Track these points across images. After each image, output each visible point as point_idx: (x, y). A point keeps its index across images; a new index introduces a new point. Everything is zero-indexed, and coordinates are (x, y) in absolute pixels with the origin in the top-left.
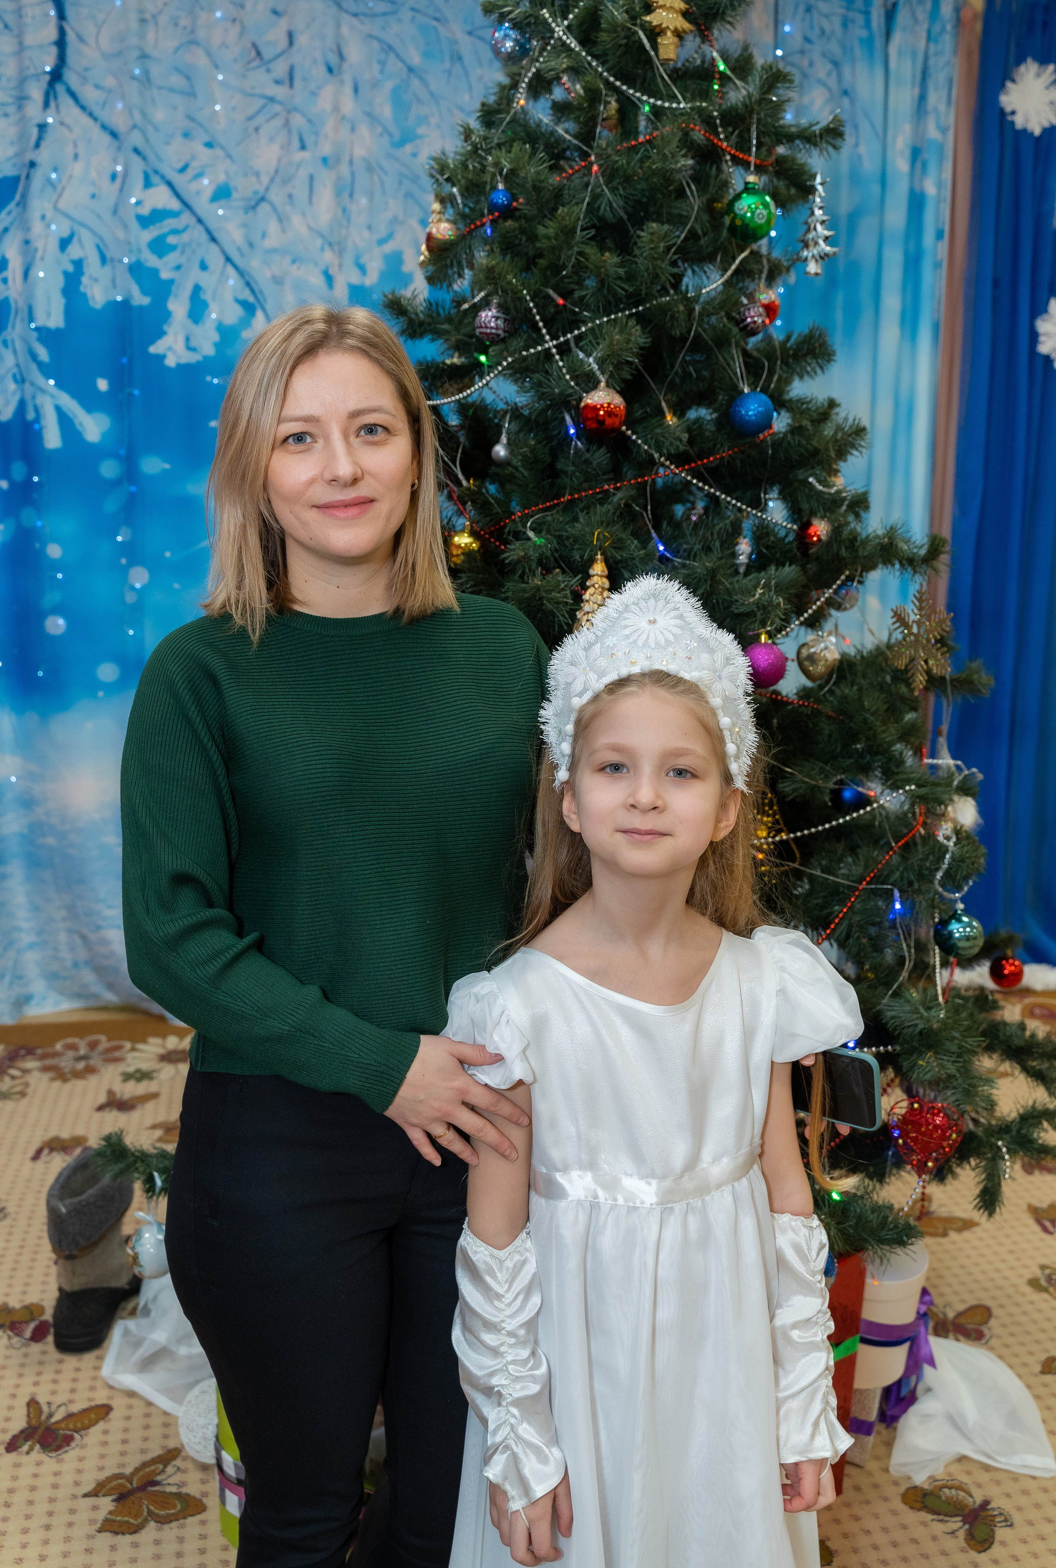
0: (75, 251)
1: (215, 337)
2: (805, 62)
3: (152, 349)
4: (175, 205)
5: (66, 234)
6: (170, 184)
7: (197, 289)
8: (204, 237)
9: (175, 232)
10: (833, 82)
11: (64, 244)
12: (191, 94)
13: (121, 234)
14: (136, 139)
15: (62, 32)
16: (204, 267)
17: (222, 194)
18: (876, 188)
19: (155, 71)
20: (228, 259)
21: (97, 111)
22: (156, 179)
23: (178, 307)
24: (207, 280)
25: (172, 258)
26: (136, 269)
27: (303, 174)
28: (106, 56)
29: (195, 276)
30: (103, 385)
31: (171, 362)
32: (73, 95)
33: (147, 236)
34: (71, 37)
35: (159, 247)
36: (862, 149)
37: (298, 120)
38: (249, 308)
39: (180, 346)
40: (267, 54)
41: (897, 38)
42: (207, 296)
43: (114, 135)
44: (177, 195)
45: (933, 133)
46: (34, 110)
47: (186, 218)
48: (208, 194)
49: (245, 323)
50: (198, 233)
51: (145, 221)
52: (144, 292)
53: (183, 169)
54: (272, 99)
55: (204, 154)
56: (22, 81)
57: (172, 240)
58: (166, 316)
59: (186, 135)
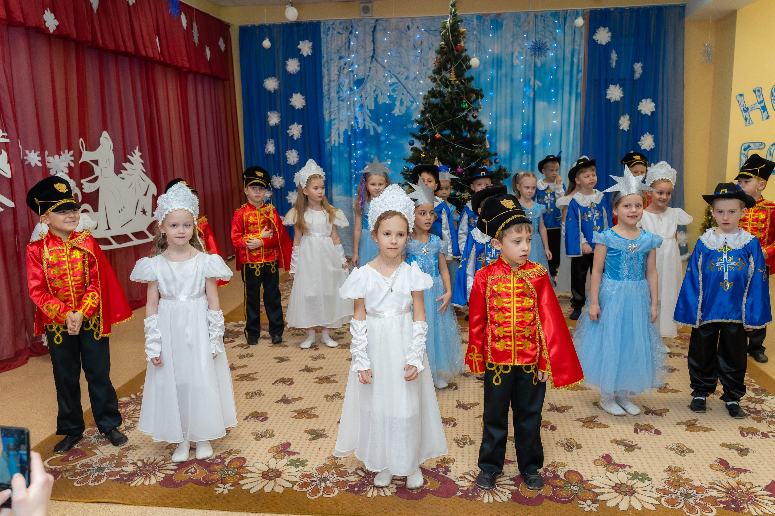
0: (376, 93)
1: (405, 109)
2: (543, 33)
3: (392, 113)
4: (397, 81)
5: (374, 89)
6: (396, 77)
7: (402, 99)
8: (403, 88)
9: (397, 87)
10: (551, 37)
11: (374, 91)
12: (401, 58)
13: (386, 89)
14: (389, 68)
15: (374, 47)
16: (403, 94)
17: (407, 78)
18: (562, 62)
19: (393, 53)
20: (408, 92)
21: (381, 63)
22: (393, 76)
23: (398, 103)
24: (404, 97)
25: (397, 93)
26: (390, 96)
27: (424, 72)
28: (383, 51)
29: (401, 96)
30: (381, 120)
31: (396, 115)
32: (376, 60)
33: (391, 88)
34: (376, 48)
35: (394, 90)
36: (558, 52)
37: (423, 60)
38: (412, 102)
39: (398, 111)
40: (416, 47)
41: (567, 25)
42: (404, 100)
43: (384, 67)
44: (397, 79)
45: (577, 47)
46: (368, 65)
47: (399, 84)
48: (404, 78)
49: (411, 106)
50: (402, 87)
51: (390, 85)
52: (390, 101)
53: (399, 74)
54: (417, 56)
55: (403, 70)
56: (365, 59)
57: (396, 89)
58: (395, 105)
59: (399, 66)
